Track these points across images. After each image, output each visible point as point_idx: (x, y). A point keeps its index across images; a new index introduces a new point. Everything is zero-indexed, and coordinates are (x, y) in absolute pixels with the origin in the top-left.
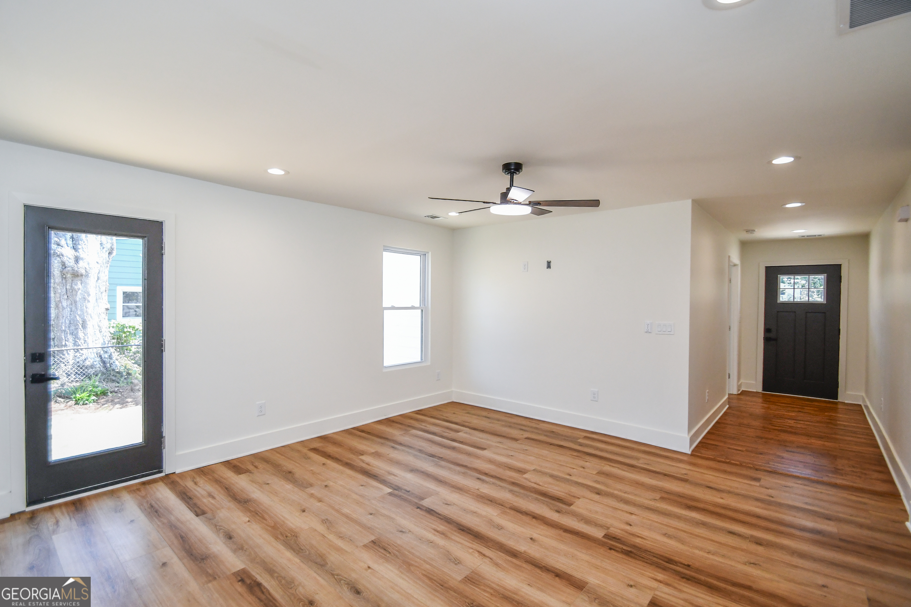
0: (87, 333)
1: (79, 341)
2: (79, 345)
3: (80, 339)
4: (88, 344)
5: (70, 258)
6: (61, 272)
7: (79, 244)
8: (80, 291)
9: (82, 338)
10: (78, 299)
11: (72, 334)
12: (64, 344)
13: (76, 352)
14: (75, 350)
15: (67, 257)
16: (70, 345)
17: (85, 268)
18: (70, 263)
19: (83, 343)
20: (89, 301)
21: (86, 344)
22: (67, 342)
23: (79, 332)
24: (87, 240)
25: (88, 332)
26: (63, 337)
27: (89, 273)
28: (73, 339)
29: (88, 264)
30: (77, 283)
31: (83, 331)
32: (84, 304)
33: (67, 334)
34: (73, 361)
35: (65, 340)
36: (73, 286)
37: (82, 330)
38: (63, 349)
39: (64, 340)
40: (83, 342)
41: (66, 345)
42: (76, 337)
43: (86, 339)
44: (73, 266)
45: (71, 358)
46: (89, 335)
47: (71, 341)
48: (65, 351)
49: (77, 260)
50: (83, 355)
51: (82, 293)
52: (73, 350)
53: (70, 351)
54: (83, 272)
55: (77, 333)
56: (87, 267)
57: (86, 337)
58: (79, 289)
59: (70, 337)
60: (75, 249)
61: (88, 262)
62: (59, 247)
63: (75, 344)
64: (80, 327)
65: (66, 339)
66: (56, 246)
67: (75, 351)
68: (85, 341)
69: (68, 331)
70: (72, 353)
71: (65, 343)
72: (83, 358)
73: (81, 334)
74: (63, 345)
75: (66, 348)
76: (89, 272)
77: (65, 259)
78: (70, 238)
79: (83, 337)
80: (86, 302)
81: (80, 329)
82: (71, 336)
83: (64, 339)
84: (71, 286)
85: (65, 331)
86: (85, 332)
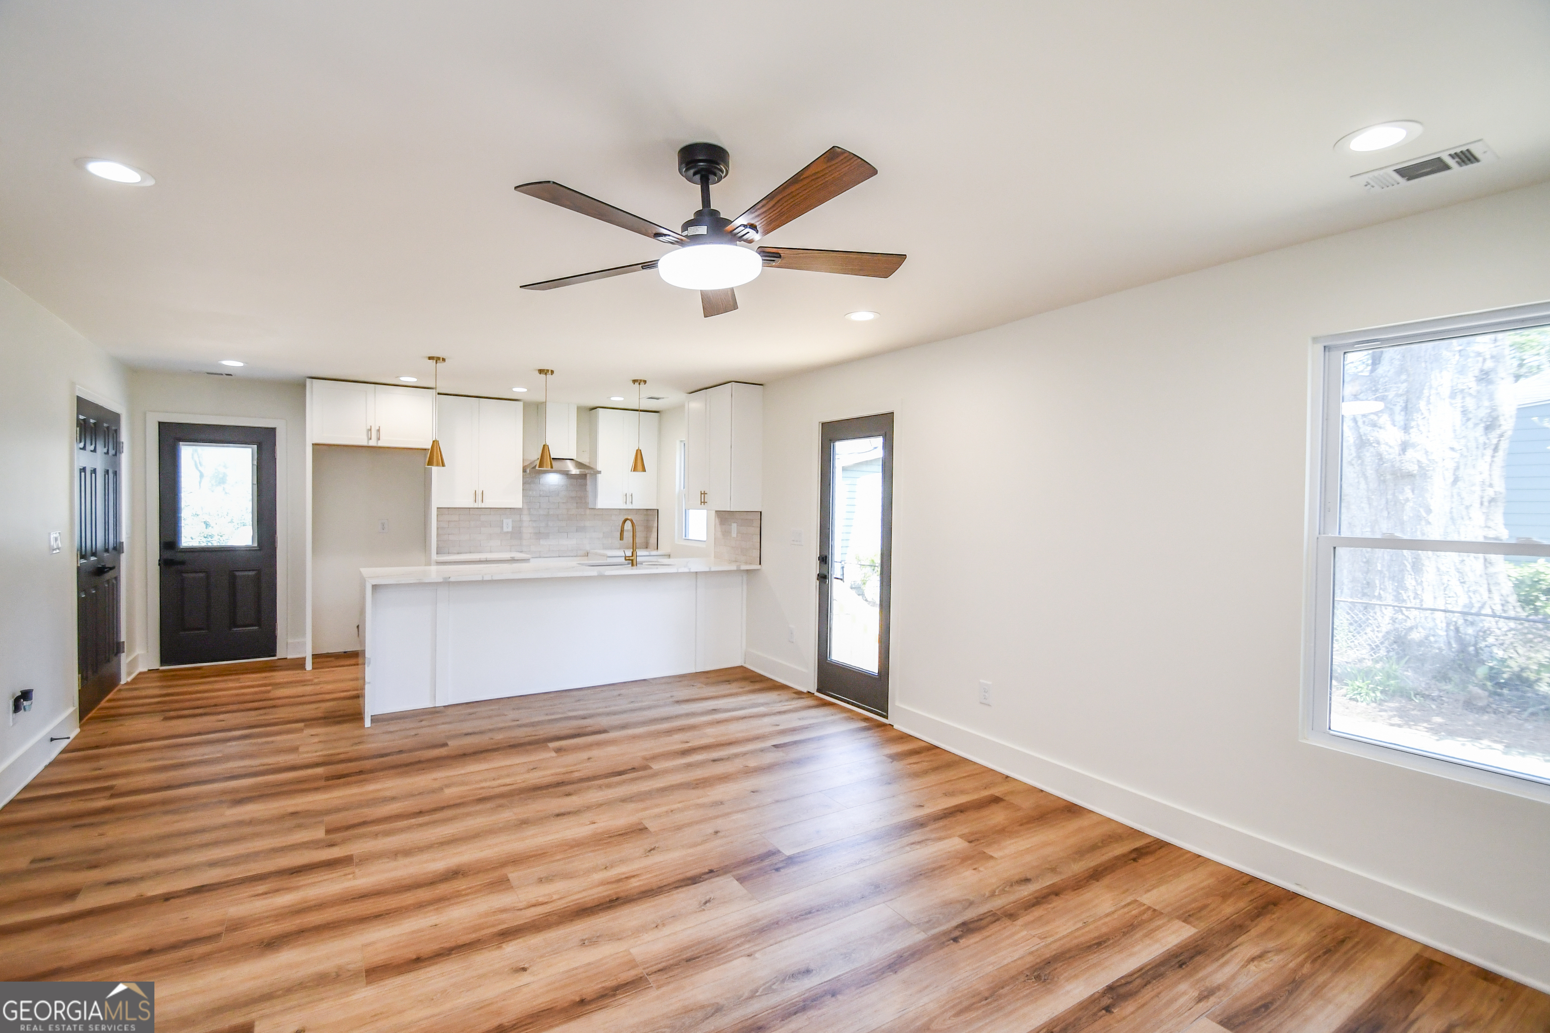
0: (1422, 581)
1: (1405, 593)
2: (1404, 601)
3: (1406, 590)
4: (1422, 601)
5: (1390, 447)
6: (1377, 471)
7: (1413, 420)
8: (1410, 504)
9: (1411, 588)
10: (1405, 518)
11: (1392, 578)
12: (1376, 594)
13: (1397, 612)
14: (1396, 608)
15: (1387, 444)
16: (1389, 599)
17: (1418, 461)
18: (1389, 454)
19: (1411, 598)
20: (1429, 523)
21: (1418, 601)
22: (1382, 592)
23: (1406, 578)
24: (1429, 409)
25: (1423, 579)
26: (1377, 582)
27: (1428, 471)
28: (1395, 588)
29: (1426, 452)
30: (1403, 489)
31: (1413, 577)
32: (1418, 527)
33: (1384, 577)
34: (1390, 627)
35: (1381, 589)
36: (1397, 494)
37: (1411, 575)
38: (1374, 601)
39: (1378, 588)
40: (1412, 595)
41: (1380, 597)
42: (1400, 585)
43: (1419, 592)
44: (1394, 460)
45: (1387, 619)
46: (1425, 584)
47: (1390, 591)
48: (1377, 606)
49: (1404, 447)
50: (1408, 620)
51: (1415, 506)
52: (1391, 607)
53: (1386, 609)
54: (1414, 468)
55: (1403, 577)
56: (1424, 460)
57: (1419, 588)
58: (1407, 500)
59: (1390, 585)
60: (1406, 428)
61: (1425, 449)
62: (1374, 428)
63: (1398, 597)
64: (1409, 567)
65: (1382, 587)
66: (1370, 428)
67: (1395, 610)
68: (1417, 594)
69: (1387, 573)
70: (1389, 612)
71: (1380, 594)
72: (1409, 624)
73: (1410, 582)
74: (1375, 596)
75: (1379, 602)
76: (1427, 469)
77: (1383, 448)
78: (1402, 411)
79: (1413, 588)
80: (1423, 523)
81: (1408, 571)
82: (1391, 582)
83: (1378, 585)
84: (1394, 494)
85: (1381, 572)
86: (1417, 577)
